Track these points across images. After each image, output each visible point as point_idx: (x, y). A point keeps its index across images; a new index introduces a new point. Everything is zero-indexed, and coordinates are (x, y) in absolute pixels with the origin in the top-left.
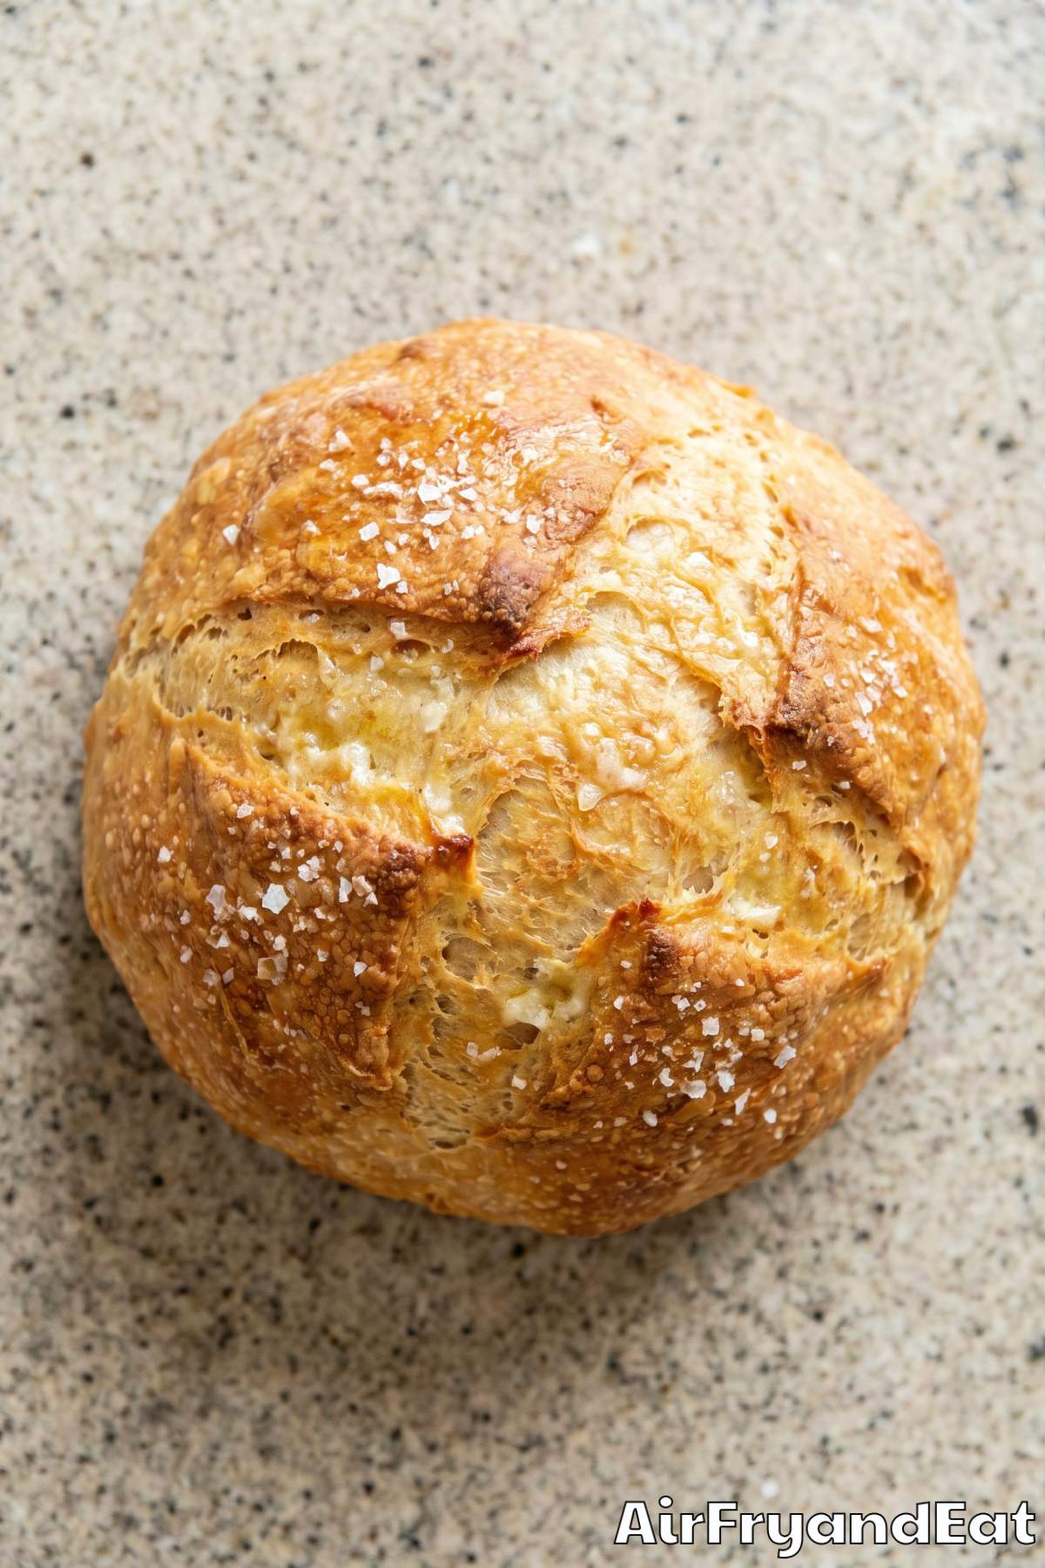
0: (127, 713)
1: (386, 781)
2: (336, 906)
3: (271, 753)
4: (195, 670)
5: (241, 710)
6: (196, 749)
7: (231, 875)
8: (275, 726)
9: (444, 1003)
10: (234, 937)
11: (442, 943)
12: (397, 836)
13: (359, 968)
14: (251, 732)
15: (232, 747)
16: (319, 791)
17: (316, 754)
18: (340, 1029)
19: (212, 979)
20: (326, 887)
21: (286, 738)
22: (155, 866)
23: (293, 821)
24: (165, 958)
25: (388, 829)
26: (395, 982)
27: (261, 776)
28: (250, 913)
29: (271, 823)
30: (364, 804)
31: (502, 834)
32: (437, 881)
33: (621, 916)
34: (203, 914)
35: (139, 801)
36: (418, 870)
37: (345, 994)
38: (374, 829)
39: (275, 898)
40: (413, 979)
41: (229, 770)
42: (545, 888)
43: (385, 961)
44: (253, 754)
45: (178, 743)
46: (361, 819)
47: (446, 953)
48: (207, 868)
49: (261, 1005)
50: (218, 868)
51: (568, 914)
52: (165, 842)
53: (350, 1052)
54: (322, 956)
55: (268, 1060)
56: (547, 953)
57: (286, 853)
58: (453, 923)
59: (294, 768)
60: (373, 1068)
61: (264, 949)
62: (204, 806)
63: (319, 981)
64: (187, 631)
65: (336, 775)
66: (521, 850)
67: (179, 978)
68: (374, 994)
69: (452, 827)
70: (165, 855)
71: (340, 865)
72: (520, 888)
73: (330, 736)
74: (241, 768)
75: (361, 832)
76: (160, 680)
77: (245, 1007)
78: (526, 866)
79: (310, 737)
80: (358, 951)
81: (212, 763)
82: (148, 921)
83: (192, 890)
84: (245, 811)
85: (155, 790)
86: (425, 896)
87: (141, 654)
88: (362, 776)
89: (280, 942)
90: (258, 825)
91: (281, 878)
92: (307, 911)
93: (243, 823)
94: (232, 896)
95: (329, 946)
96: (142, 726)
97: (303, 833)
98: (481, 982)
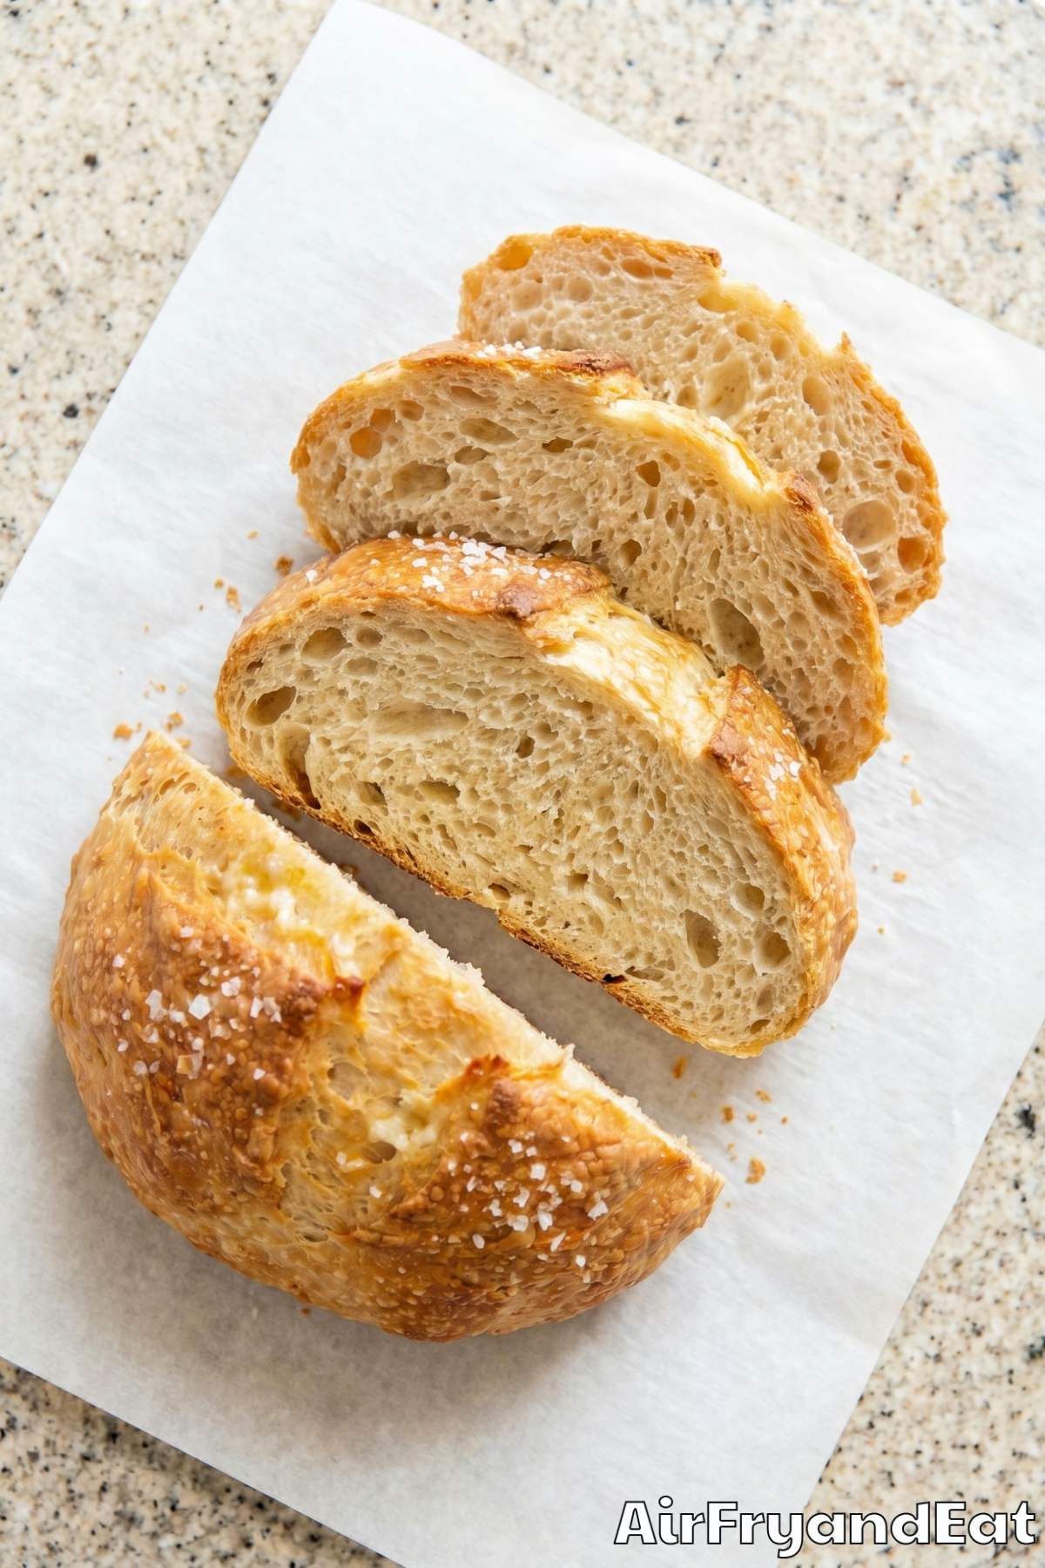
0: (109, 845)
1: (304, 924)
2: (250, 1021)
3: (217, 890)
4: (168, 815)
5: (198, 852)
6: (158, 879)
7: (168, 983)
8: (224, 869)
9: (324, 1116)
10: (164, 1036)
11: (328, 1065)
12: (305, 969)
13: (259, 1074)
14: (205, 869)
15: (187, 879)
16: (247, 923)
17: (252, 894)
18: (235, 1123)
19: (141, 1069)
20: (242, 1004)
21: (230, 879)
22: (109, 969)
23: (225, 946)
24: (106, 1049)
25: (301, 965)
26: (285, 1090)
27: (206, 906)
28: (178, 1017)
29: (206, 944)
30: (282, 939)
31: (390, 982)
32: (331, 1012)
33: (476, 1064)
34: (141, 1012)
35: (107, 916)
36: (317, 999)
37: (246, 1094)
38: (288, 962)
39: (200, 1006)
40: (299, 1091)
41: (182, 900)
42: (419, 1032)
43: (280, 1070)
44: (202, 886)
45: (144, 872)
46: (278, 952)
47: (331, 1073)
48: (150, 977)
49: (177, 1097)
50: (159, 977)
51: (434, 1057)
52: (122, 951)
53: (242, 1144)
54: (231, 1059)
55: (175, 1143)
56: (410, 1085)
57: (215, 971)
58: (340, 1049)
59: (233, 904)
60: (258, 1160)
61: (185, 1047)
62: (156, 924)
63: (226, 1081)
64: (169, 784)
65: (266, 915)
66: (404, 999)
67: (116, 1065)
68: (267, 1098)
69: (350, 970)
70: (120, 961)
71: (256, 986)
72: (400, 1029)
73: (266, 882)
74: (192, 896)
75: (277, 962)
76: (140, 822)
77: (164, 1097)
78: (405, 1011)
79: (251, 880)
80: (259, 1058)
81: (168, 890)
82: (99, 1015)
83: (135, 990)
84: (186, 932)
85: (120, 907)
86: (320, 1024)
87: (130, 800)
88: (286, 918)
89: (198, 1043)
90: (196, 946)
91: (209, 990)
92: (224, 1020)
93: (183, 941)
94: (167, 1001)
95: (236, 1052)
96: (119, 855)
97: (229, 956)
98: (355, 1102)
